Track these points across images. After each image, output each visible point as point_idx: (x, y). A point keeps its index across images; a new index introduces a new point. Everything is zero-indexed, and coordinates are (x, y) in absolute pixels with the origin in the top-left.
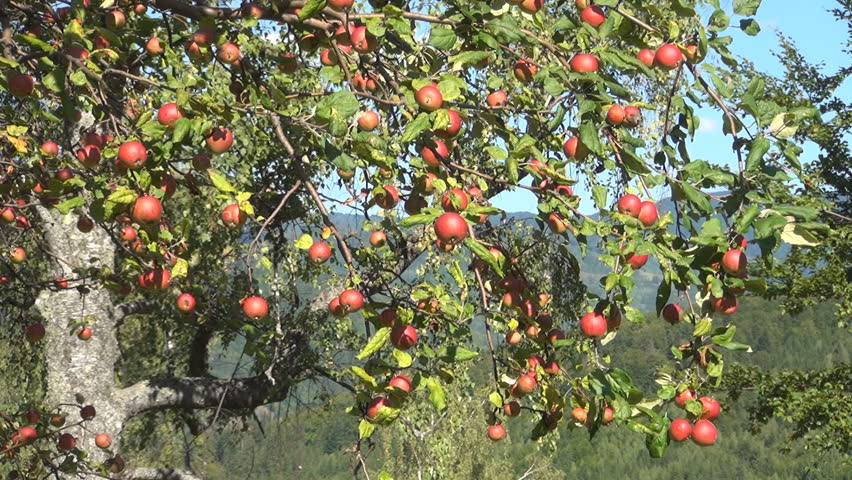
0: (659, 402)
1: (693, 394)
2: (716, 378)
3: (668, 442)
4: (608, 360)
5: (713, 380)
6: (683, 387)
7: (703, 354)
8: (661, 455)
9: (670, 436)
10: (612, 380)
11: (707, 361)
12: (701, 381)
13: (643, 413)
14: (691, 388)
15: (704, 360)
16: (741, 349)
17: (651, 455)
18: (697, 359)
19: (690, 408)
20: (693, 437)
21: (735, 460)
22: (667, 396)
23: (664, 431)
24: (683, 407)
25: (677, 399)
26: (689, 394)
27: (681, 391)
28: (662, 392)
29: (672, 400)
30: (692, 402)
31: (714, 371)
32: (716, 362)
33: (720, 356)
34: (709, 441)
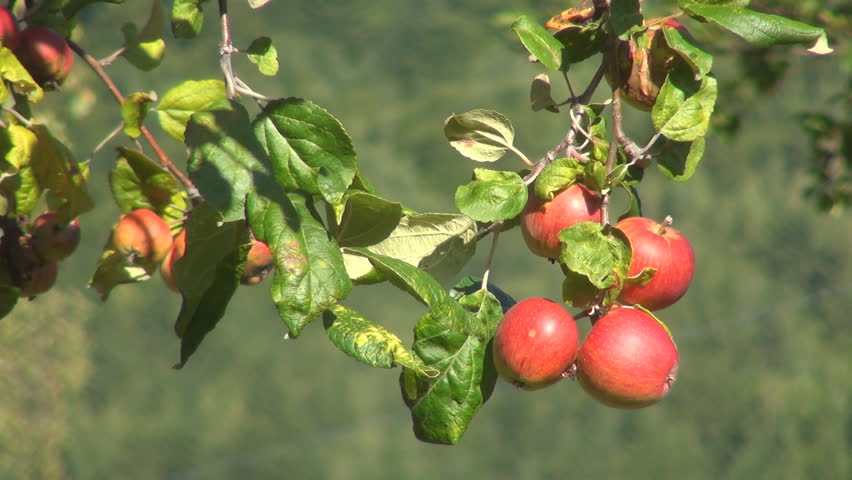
0: (460, 227)
1: (594, 204)
2: (685, 147)
3: (487, 382)
4: (269, 63)
5: (672, 153)
6: (557, 175)
7: (641, 51)
8: (455, 431)
9: (494, 366)
10: (281, 142)
11: (657, 77)
12: (623, 157)
13: (385, 276)
14: (587, 183)
15: (642, 76)
16: (786, 42)
17: (421, 434)
18: (618, 70)
19: (581, 259)
20: (581, 369)
22: (491, 212)
23: (472, 344)
24: (553, 251)
25: (530, 218)
26: (577, 203)
27: (549, 189)
28: (474, 195)
29: (509, 224)
30: (591, 237)
31: (678, 120)
32: (689, 83)
33: (704, 63)
34: (646, 389)
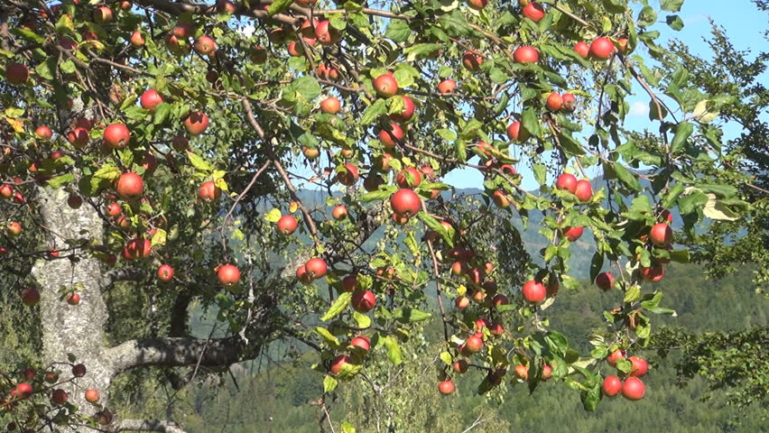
0: (592, 361)
1: (623, 354)
2: (644, 339)
3: (601, 396)
4: (547, 323)
5: (642, 341)
6: (614, 347)
7: (632, 318)
8: (594, 408)
9: (602, 392)
10: (550, 341)
11: (636, 324)
12: (630, 342)
13: (577, 371)
14: (621, 349)
15: (633, 324)
16: (666, 314)
17: (585, 409)
18: (627, 322)
19: (621, 366)
20: (623, 393)
21: (663, 411)
22: (599, 356)
23: (597, 387)
24: (614, 365)
25: (609, 358)
26: (620, 354)
27: (613, 351)
28: (595, 352)
29: (604, 359)
30: (623, 361)
31: (642, 333)
32: (644, 325)
33: (647, 320)
34: (638, 396)
